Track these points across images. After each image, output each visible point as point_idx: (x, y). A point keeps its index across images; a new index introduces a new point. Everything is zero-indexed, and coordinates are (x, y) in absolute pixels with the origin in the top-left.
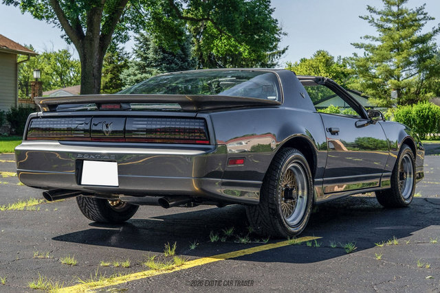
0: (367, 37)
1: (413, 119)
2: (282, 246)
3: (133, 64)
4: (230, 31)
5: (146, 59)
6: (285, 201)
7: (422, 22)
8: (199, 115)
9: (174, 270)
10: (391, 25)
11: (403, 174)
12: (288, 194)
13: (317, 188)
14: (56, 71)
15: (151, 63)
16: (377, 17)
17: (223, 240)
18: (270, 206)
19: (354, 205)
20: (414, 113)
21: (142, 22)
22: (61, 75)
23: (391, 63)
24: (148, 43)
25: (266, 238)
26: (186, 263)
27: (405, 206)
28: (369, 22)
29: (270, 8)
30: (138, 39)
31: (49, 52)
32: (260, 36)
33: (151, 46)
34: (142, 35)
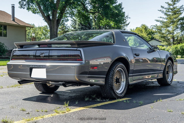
0: (161, 17)
1: (179, 50)
2: (113, 102)
3: (70, 30)
4: (106, 17)
5: (75, 28)
6: (116, 84)
7: (182, 12)
8: (78, 49)
9: (65, 113)
10: (170, 13)
11: (168, 72)
12: (118, 81)
13: (130, 78)
14: (43, 34)
15: (77, 30)
16: (164, 10)
17: (91, 100)
18: (109, 86)
19: (149, 84)
20: (179, 48)
21: (74, 14)
22: (45, 35)
23: (170, 28)
24: (76, 22)
25: (108, 99)
26: (72, 110)
27: (169, 85)
28: (162, 12)
29: (122, 7)
30: (72, 21)
31: (40, 26)
32: (118, 18)
33: (77, 23)
34: (74, 19)
